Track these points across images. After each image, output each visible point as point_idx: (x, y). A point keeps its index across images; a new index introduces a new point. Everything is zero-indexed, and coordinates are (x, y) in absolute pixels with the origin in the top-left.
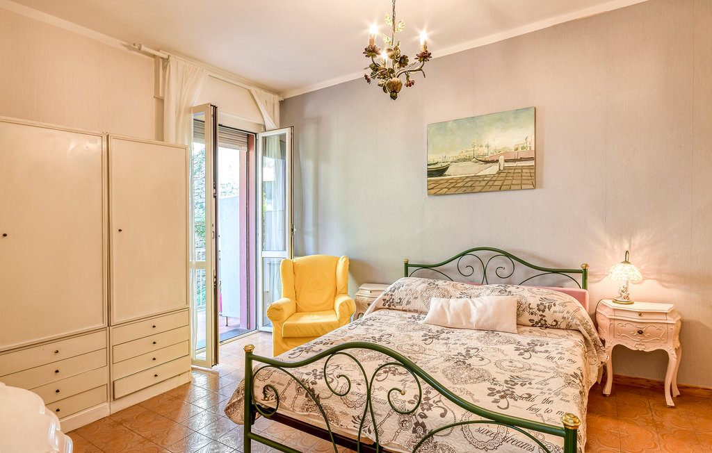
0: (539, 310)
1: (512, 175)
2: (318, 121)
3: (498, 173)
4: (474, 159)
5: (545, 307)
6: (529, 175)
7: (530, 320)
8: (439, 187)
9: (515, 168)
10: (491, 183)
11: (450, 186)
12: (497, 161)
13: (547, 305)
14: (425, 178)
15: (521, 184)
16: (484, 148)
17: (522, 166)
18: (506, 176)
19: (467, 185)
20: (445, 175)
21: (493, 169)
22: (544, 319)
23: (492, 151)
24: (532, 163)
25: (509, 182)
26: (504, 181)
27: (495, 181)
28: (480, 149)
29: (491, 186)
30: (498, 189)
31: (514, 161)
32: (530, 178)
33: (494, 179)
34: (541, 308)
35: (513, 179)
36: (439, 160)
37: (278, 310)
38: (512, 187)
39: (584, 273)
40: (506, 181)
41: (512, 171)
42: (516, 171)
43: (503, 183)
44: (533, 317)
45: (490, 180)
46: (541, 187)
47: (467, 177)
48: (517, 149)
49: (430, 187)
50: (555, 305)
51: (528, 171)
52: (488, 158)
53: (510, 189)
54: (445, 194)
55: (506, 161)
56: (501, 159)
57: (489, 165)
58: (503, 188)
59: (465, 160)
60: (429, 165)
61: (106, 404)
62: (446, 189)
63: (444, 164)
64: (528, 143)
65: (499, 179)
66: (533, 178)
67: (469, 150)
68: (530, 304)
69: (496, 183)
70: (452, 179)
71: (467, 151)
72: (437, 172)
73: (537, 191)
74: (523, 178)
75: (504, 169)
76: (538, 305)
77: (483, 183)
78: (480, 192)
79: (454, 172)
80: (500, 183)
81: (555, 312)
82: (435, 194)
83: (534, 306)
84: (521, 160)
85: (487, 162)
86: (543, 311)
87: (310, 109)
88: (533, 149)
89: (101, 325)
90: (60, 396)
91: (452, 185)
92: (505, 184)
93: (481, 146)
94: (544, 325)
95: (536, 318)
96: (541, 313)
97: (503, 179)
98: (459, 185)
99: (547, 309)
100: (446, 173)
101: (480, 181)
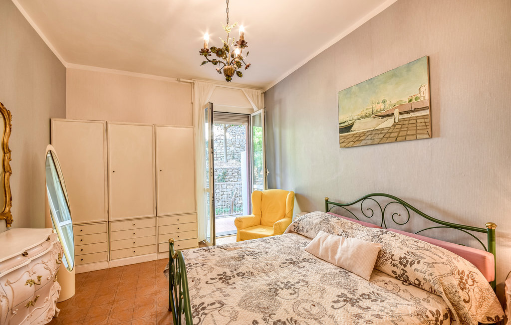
0: (400, 263)
1: (406, 126)
2: (280, 101)
3: (394, 125)
4: (373, 115)
5: (407, 261)
6: (424, 124)
7: (393, 271)
8: (347, 141)
9: (410, 119)
10: (387, 135)
11: (355, 140)
12: (393, 114)
13: (410, 260)
14: (338, 134)
15: (416, 134)
16: (381, 104)
17: (417, 117)
18: (401, 128)
19: (368, 138)
20: (351, 131)
21: (389, 123)
22: (406, 274)
23: (387, 106)
24: (427, 112)
25: (404, 133)
26: (399, 132)
27: (391, 133)
28: (378, 106)
29: (387, 138)
30: (394, 140)
31: (408, 112)
32: (425, 127)
33: (390, 131)
34: (403, 262)
35: (408, 130)
36: (347, 119)
37: (240, 221)
38: (407, 137)
39: (491, 233)
40: (401, 132)
41: (407, 122)
42: (411, 122)
43: (399, 134)
44: (395, 269)
45: (387, 133)
46: (438, 136)
47: (368, 131)
48: (410, 101)
49: (341, 142)
50: (419, 262)
51: (423, 120)
52: (384, 113)
53: (405, 140)
54: (352, 147)
55: (400, 113)
56: (396, 112)
57: (385, 119)
58: (399, 139)
59: (365, 117)
60: (340, 124)
61: (155, 254)
62: (352, 143)
63: (350, 122)
64: (422, 93)
65: (395, 130)
66: (429, 127)
67: (368, 108)
68: (393, 255)
69: (392, 135)
70: (356, 134)
71: (367, 109)
72: (346, 129)
73: (434, 140)
74: (418, 128)
75: (399, 121)
76: (401, 258)
77: (381, 136)
78: (379, 144)
79: (358, 128)
80: (396, 134)
81: (416, 270)
82: (345, 147)
83: (396, 258)
84: (415, 110)
85: (383, 116)
86: (405, 266)
87: (277, 95)
88: (427, 97)
89: (152, 215)
90: (135, 245)
91: (357, 139)
92: (400, 135)
93: (379, 103)
94: (406, 281)
95: (399, 272)
96: (402, 267)
97: (398, 130)
98: (362, 138)
99: (408, 265)
100: (352, 129)
101: (378, 134)
